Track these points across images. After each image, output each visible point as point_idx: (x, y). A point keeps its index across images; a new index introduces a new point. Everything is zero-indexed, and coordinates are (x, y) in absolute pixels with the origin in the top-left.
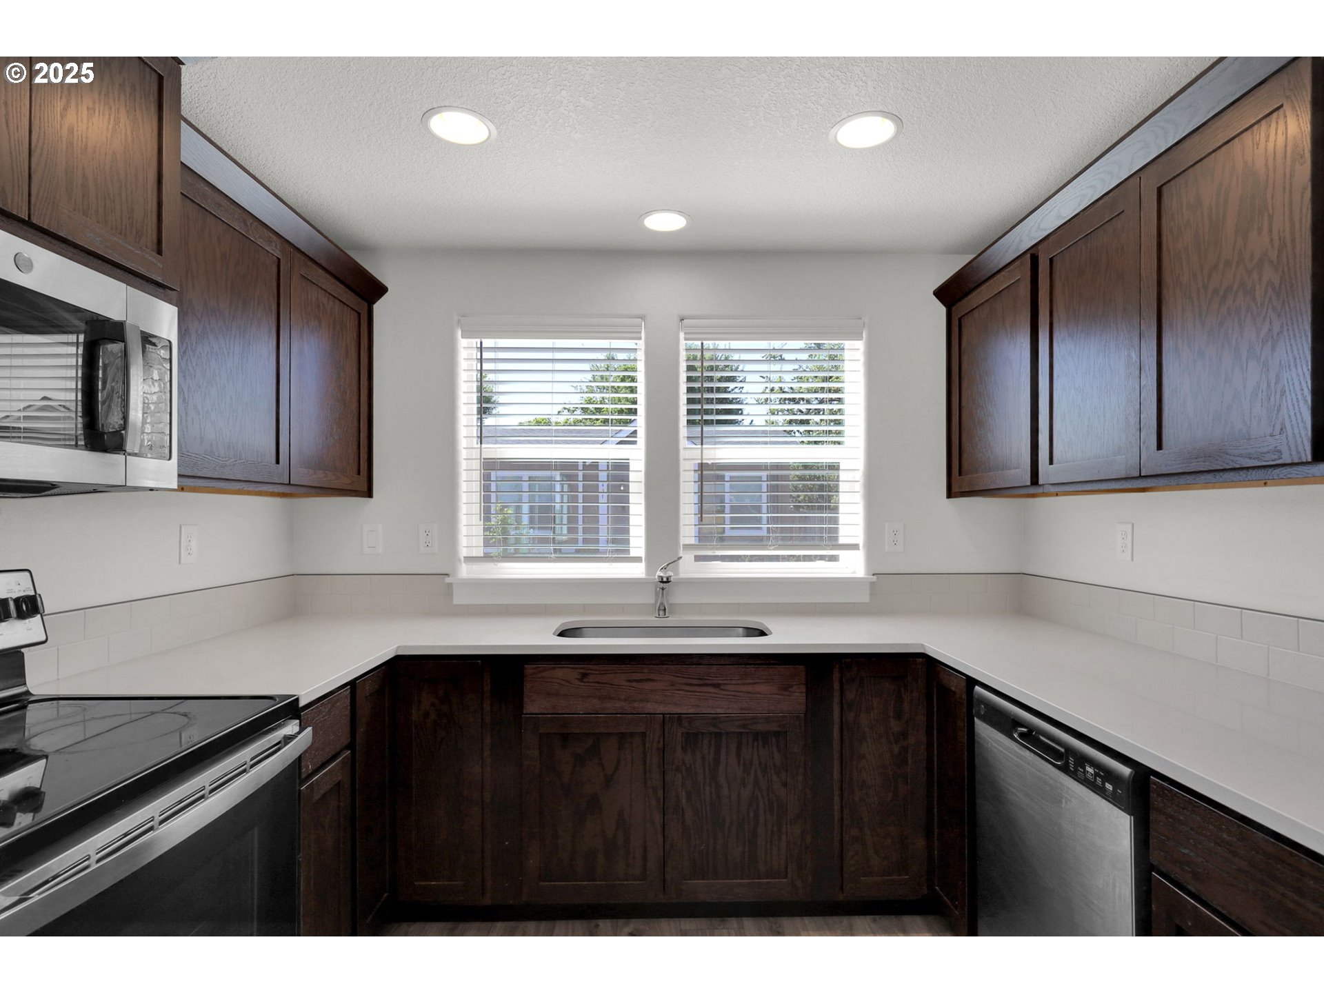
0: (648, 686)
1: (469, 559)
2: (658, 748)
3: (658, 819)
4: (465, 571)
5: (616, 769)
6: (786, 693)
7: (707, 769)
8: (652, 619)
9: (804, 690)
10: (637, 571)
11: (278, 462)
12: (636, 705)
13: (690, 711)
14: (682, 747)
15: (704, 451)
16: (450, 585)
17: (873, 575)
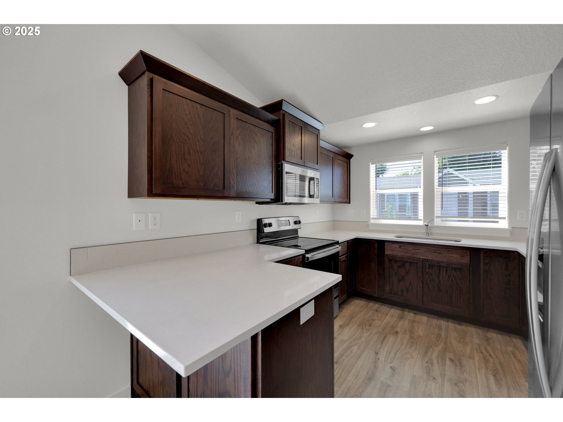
0: (418, 251)
1: (373, 218)
2: (421, 267)
3: (421, 285)
4: (372, 221)
5: (409, 271)
6: (462, 257)
7: (436, 275)
8: (424, 236)
9: (469, 258)
10: (421, 223)
11: (333, 197)
12: (415, 255)
13: (431, 259)
14: (428, 268)
15: (443, 189)
16: (368, 224)
17: (512, 228)
